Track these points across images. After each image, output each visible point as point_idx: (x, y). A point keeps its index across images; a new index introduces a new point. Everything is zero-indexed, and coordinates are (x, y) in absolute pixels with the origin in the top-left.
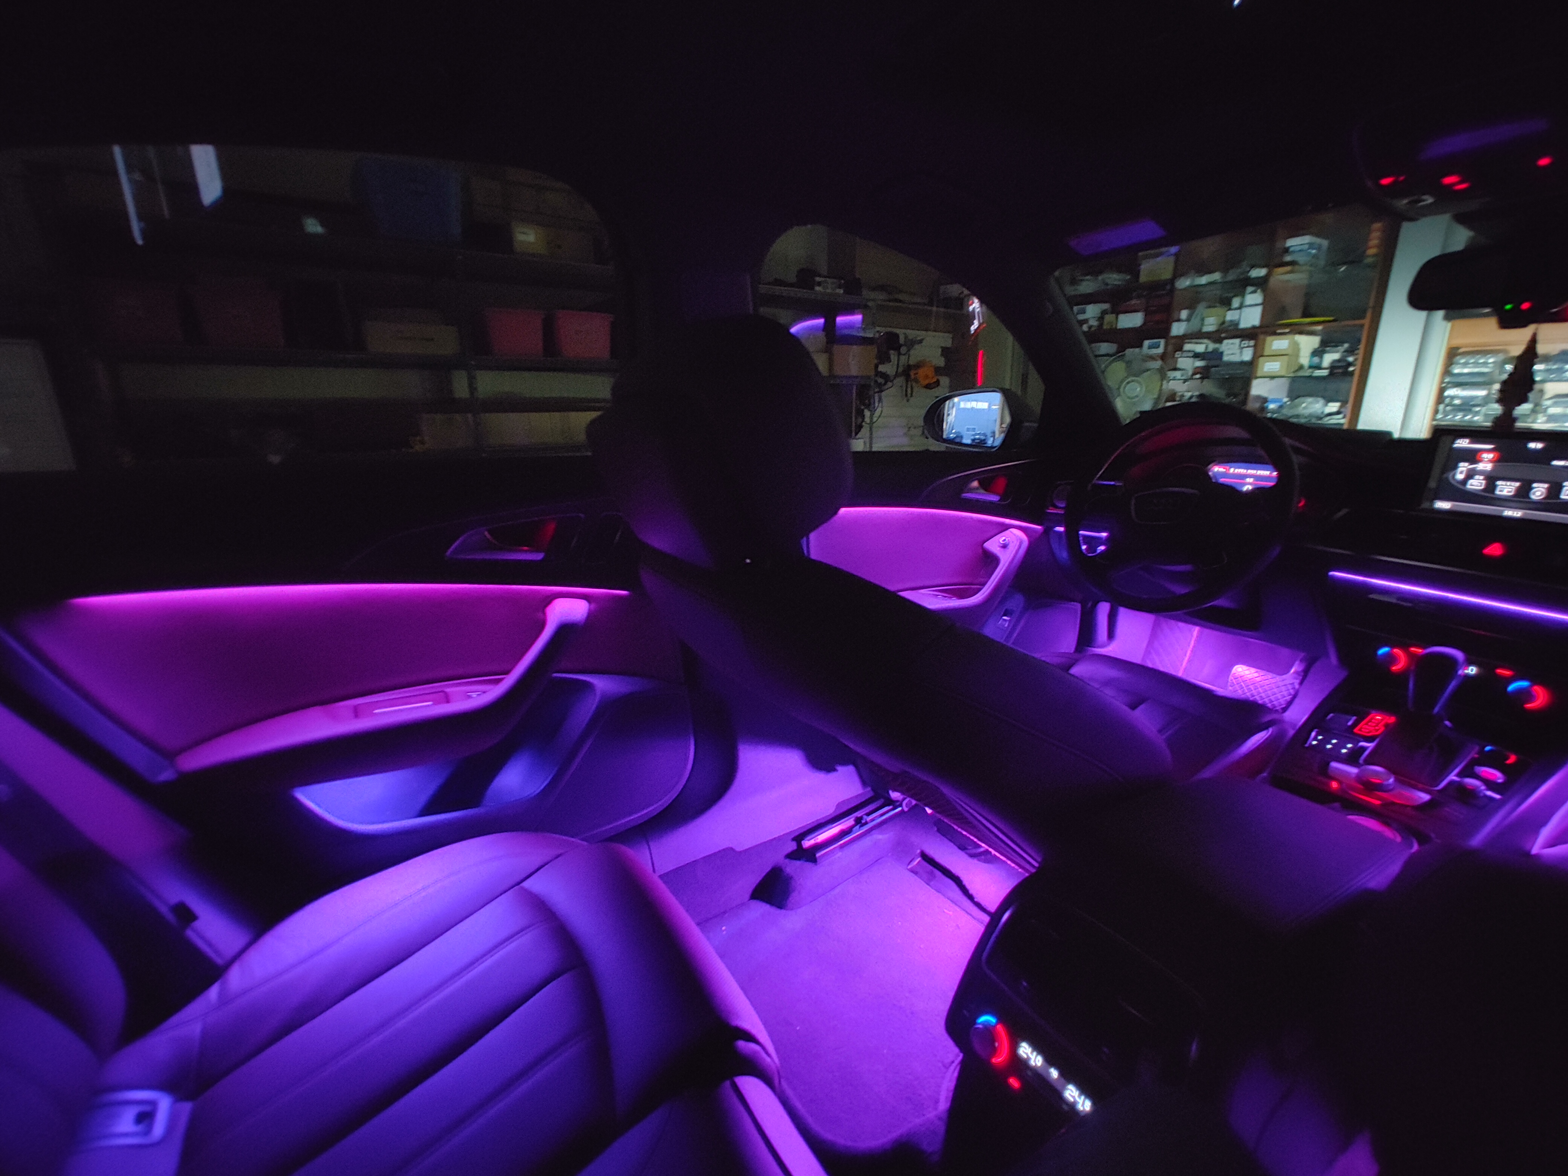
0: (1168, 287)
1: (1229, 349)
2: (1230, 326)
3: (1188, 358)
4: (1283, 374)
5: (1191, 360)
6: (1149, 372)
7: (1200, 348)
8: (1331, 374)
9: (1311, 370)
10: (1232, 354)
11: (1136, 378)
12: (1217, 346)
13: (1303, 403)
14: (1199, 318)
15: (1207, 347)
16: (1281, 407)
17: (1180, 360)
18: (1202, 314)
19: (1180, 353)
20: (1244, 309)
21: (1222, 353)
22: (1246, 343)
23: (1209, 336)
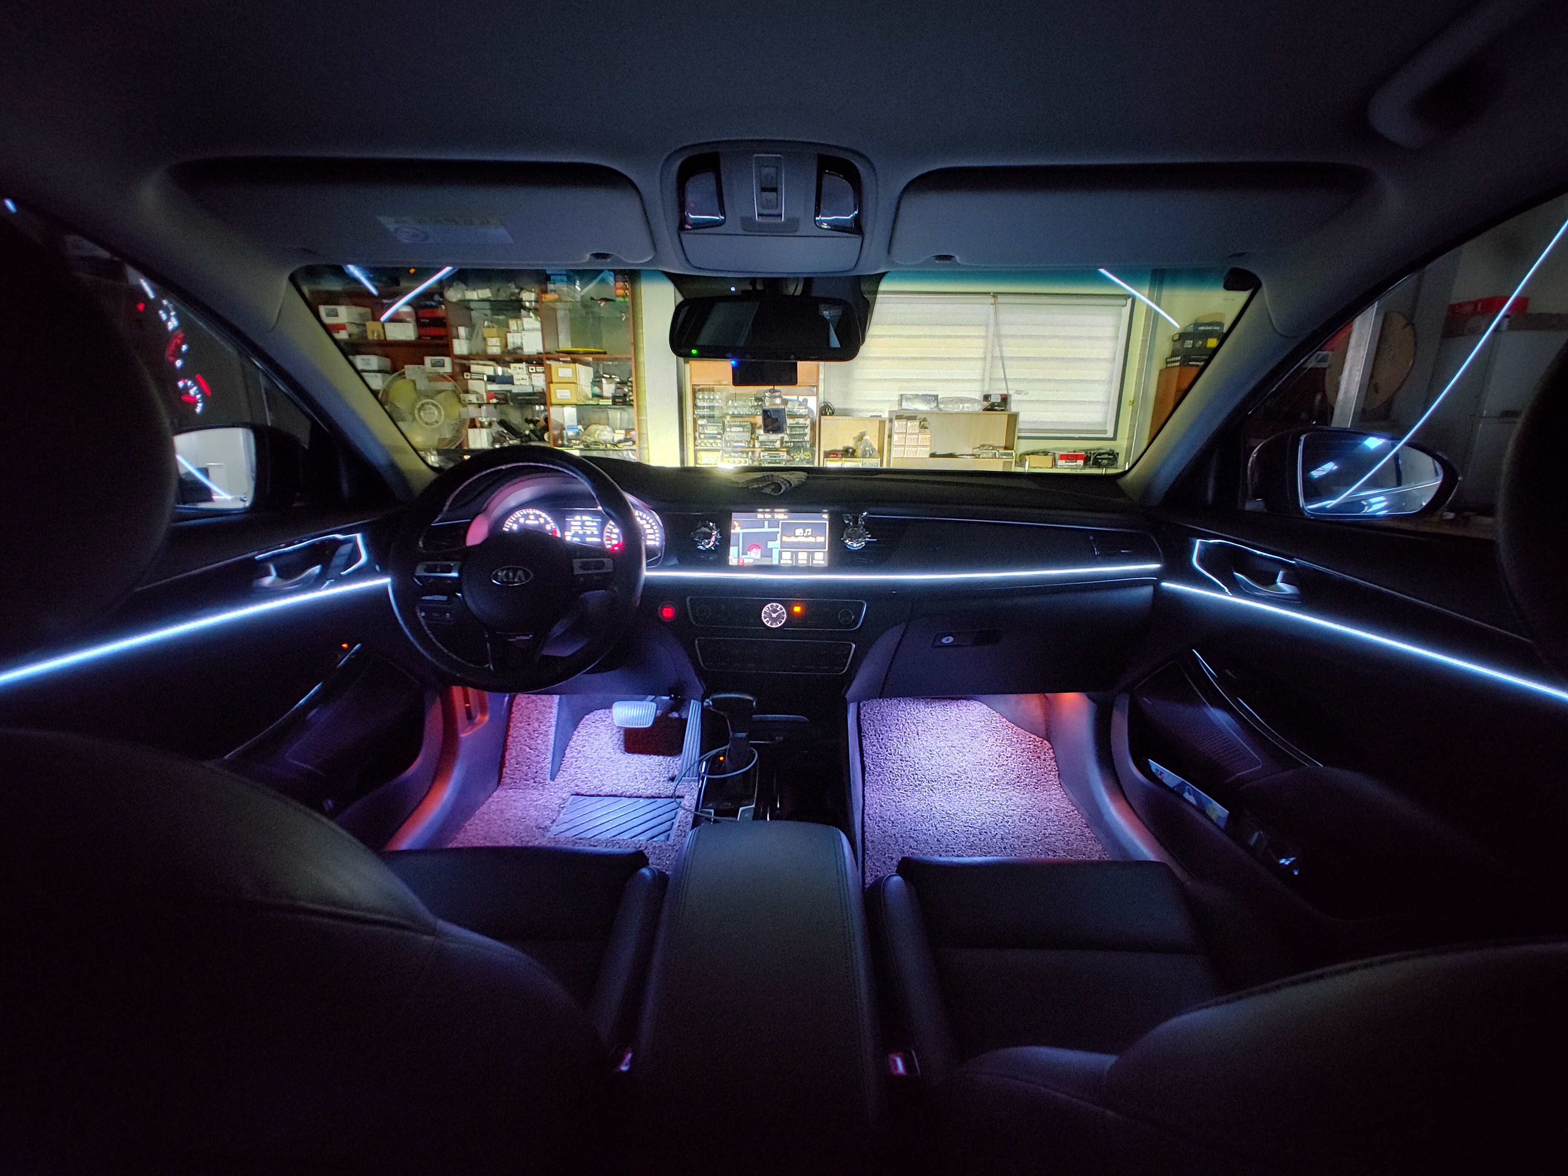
0: (437, 297)
1: (518, 374)
2: (514, 349)
3: (478, 381)
4: (574, 401)
5: (482, 382)
6: (442, 395)
7: (489, 371)
8: (614, 403)
9: (595, 399)
10: (523, 379)
11: (432, 401)
12: (506, 369)
13: (598, 430)
14: (480, 337)
15: (495, 371)
16: (578, 434)
17: (470, 382)
18: (483, 335)
19: (469, 374)
20: (524, 333)
21: (511, 377)
22: (532, 369)
23: (495, 359)
